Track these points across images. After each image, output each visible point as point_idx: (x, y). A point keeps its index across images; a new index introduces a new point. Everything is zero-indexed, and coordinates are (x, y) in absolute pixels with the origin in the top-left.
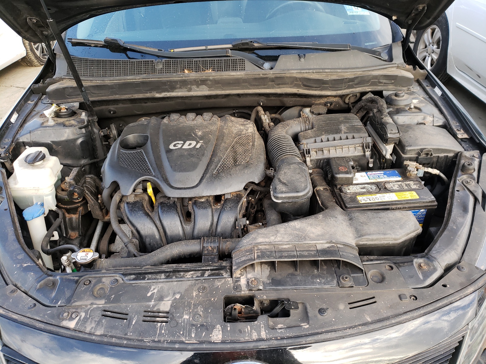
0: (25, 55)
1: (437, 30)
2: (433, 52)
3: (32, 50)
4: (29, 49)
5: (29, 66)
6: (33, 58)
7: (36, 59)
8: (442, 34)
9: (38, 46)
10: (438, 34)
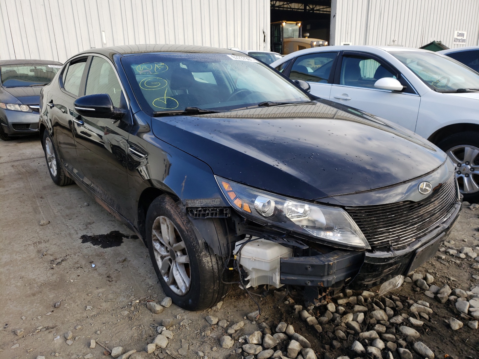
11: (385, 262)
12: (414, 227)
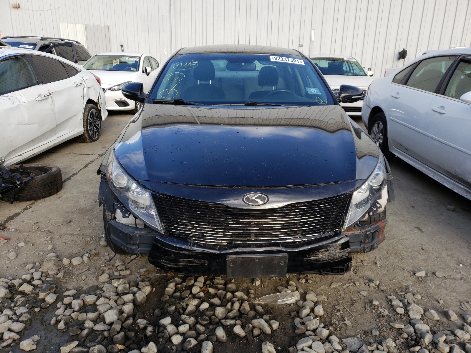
0: (83, 133)
1: (381, 123)
2: (380, 138)
3: (87, 130)
4: (85, 130)
5: (82, 142)
6: (87, 136)
7: (89, 137)
8: (383, 126)
9: (91, 129)
10: (382, 126)
11: (177, 250)
12: (229, 232)
